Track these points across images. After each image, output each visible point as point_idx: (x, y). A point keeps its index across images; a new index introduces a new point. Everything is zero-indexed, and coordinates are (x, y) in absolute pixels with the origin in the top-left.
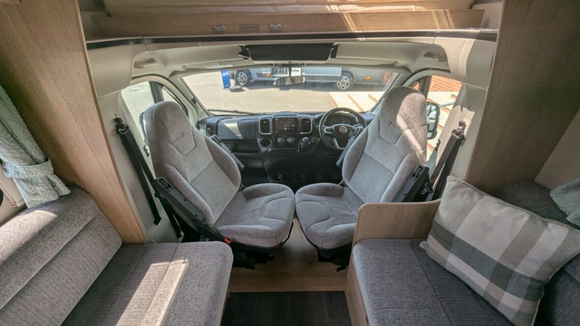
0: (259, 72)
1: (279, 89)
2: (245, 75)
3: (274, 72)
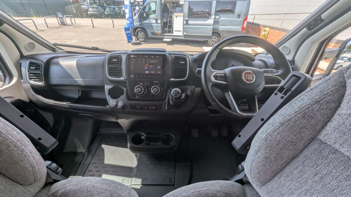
0: (153, 31)
1: (167, 44)
3: (164, 32)
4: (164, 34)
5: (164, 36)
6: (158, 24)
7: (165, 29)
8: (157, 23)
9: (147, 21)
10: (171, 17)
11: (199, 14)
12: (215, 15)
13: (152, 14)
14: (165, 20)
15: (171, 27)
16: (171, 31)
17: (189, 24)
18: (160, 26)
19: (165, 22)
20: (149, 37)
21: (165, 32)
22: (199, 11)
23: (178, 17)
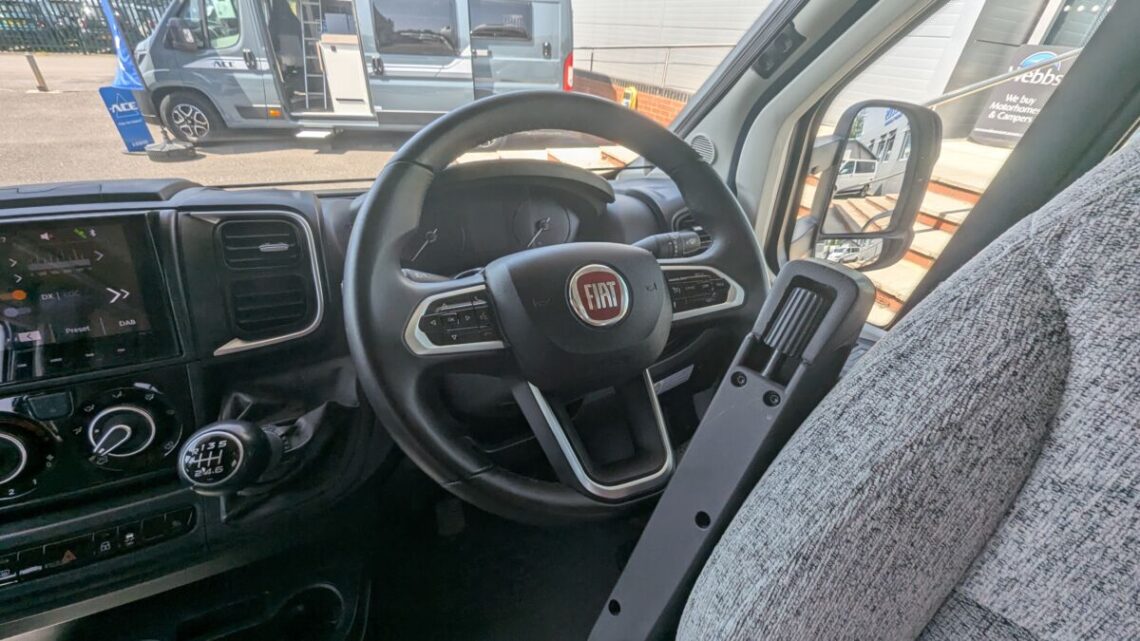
0: (243, 103)
1: (316, 151)
2: (199, 112)
3: (291, 102)
4: (294, 114)
5: (297, 118)
6: (261, 72)
7: (296, 92)
8: (253, 68)
9: (208, 63)
10: (311, 49)
11: (419, 41)
12: (474, 45)
13: (224, 36)
14: (287, 61)
15: (318, 84)
16: (322, 101)
17: (388, 74)
18: (272, 81)
19: (290, 69)
20: (230, 124)
21: (301, 106)
22: (419, 32)
23: (338, 50)
